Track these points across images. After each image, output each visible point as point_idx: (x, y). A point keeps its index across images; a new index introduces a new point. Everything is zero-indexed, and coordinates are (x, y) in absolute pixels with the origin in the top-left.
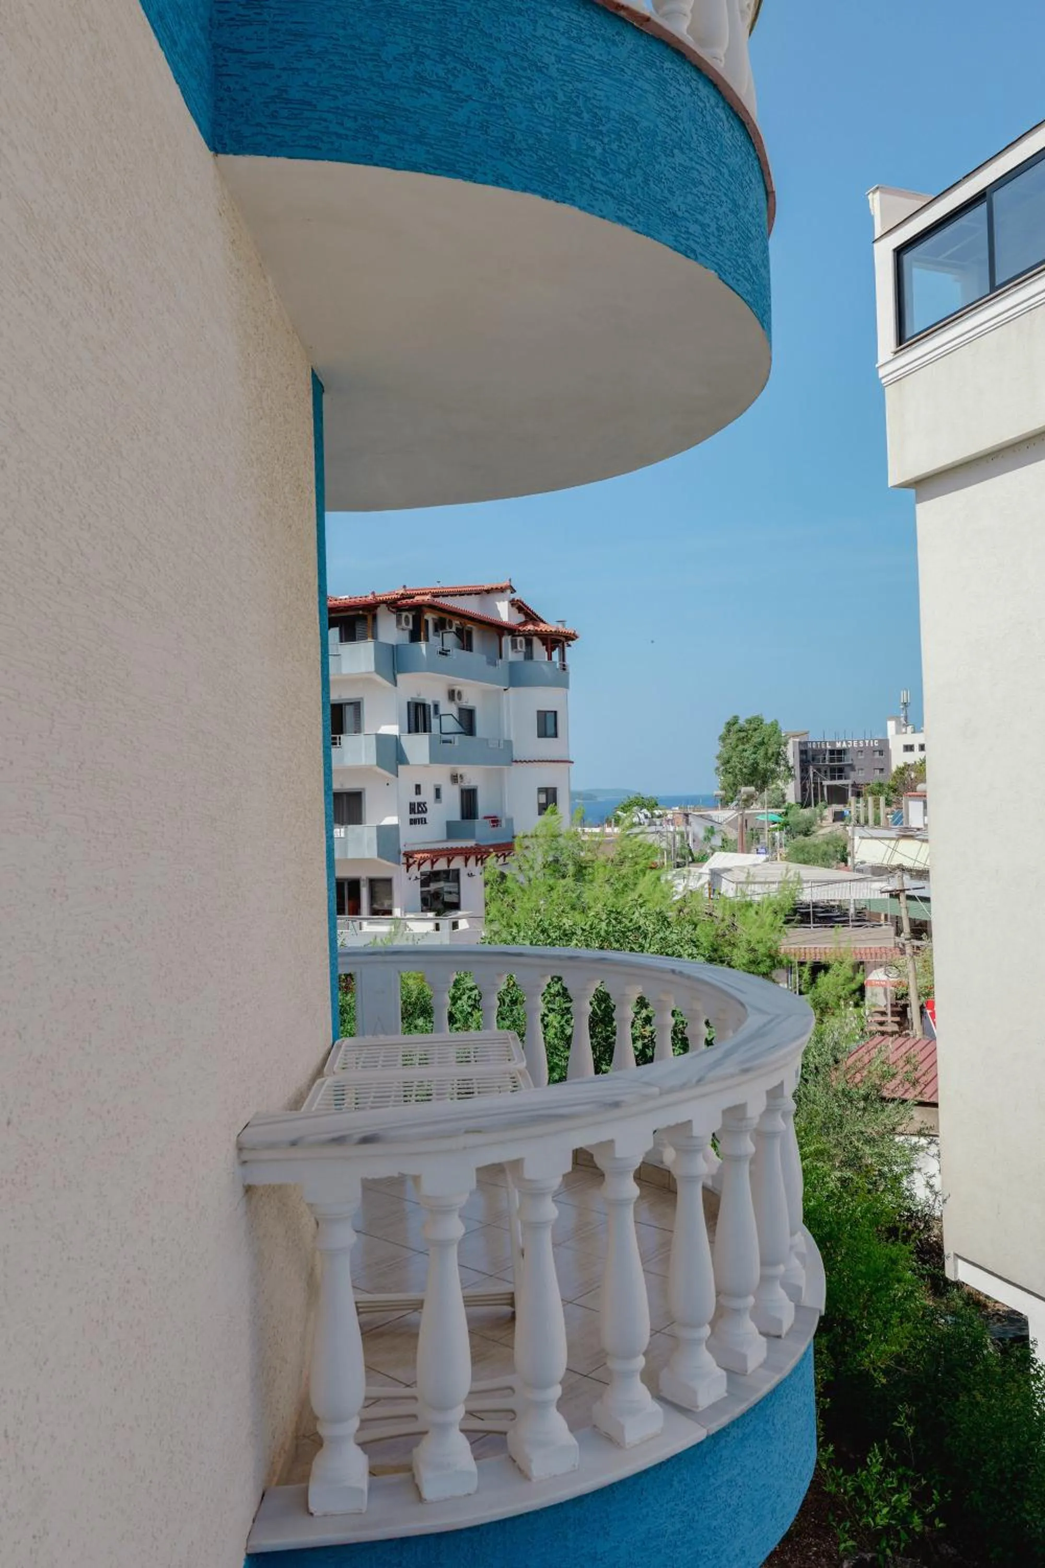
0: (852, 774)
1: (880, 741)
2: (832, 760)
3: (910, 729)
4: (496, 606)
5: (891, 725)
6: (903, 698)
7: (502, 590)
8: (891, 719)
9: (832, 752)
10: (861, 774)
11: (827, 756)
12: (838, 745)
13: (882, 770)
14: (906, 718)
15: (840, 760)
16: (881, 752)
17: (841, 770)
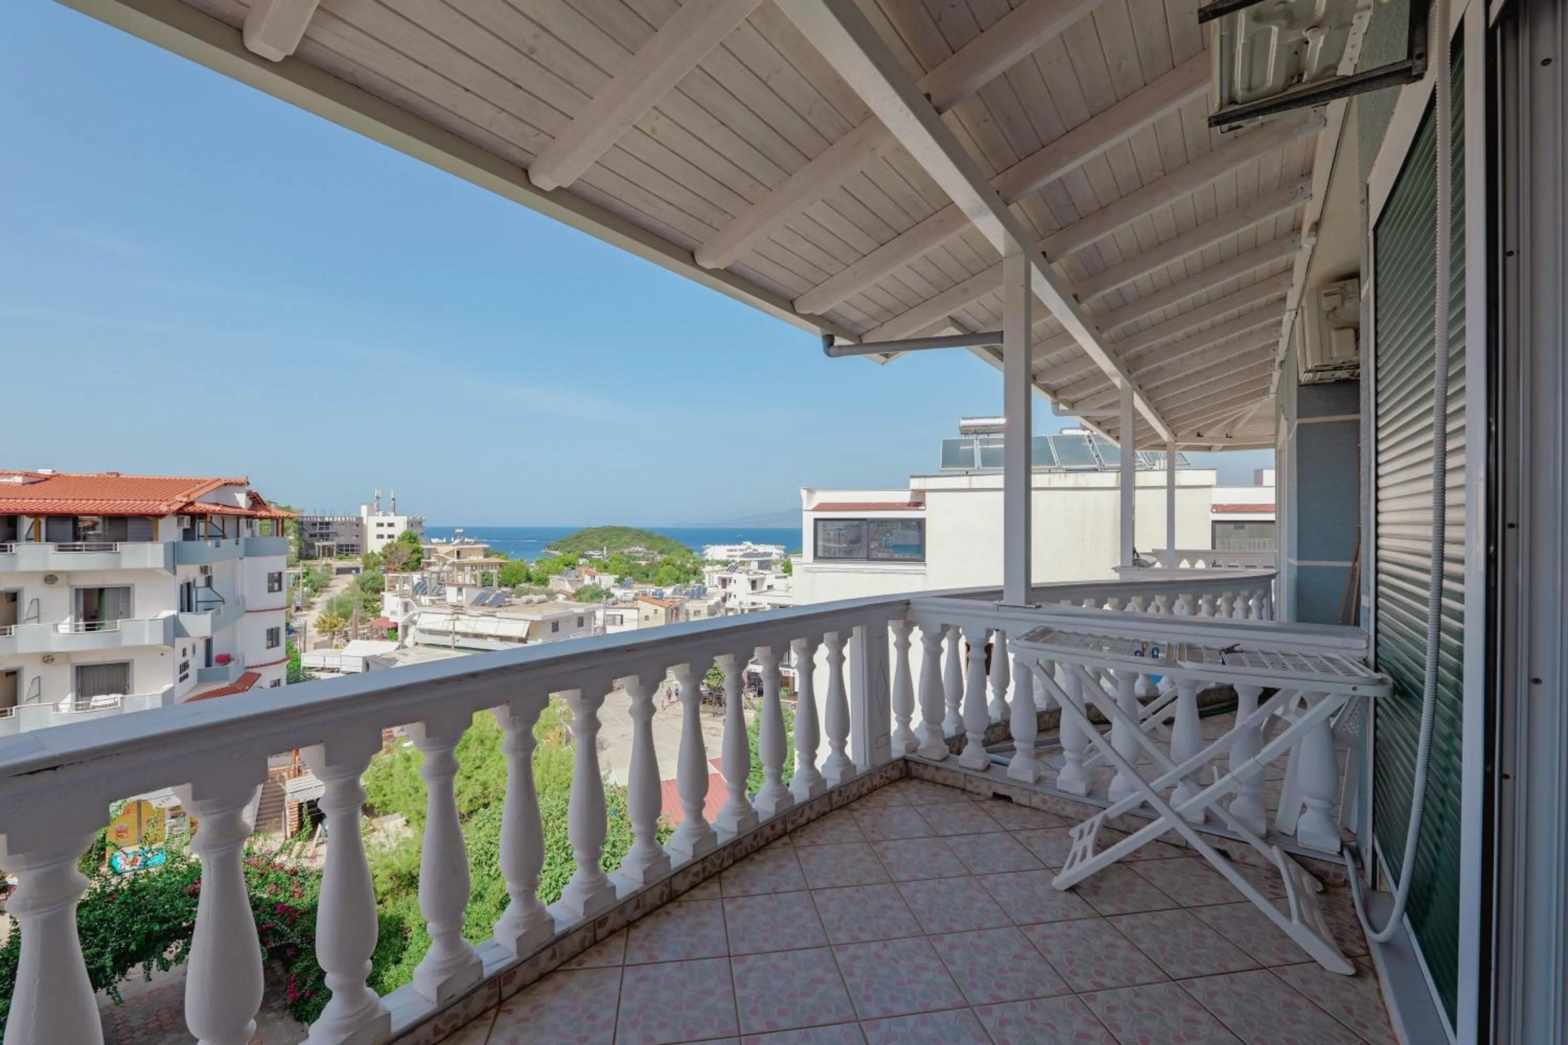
0: (336, 538)
1: (357, 518)
2: (321, 529)
3: (381, 513)
4: (235, 497)
5: (364, 509)
6: (377, 492)
7: (242, 484)
8: (364, 504)
9: (321, 524)
10: (343, 538)
11: (318, 526)
12: (327, 519)
13: (357, 536)
14: (378, 506)
15: (328, 529)
16: (357, 525)
17: (328, 535)
